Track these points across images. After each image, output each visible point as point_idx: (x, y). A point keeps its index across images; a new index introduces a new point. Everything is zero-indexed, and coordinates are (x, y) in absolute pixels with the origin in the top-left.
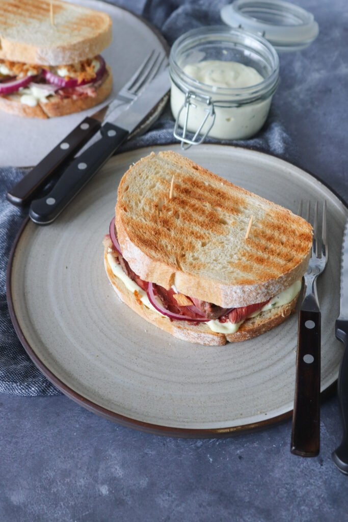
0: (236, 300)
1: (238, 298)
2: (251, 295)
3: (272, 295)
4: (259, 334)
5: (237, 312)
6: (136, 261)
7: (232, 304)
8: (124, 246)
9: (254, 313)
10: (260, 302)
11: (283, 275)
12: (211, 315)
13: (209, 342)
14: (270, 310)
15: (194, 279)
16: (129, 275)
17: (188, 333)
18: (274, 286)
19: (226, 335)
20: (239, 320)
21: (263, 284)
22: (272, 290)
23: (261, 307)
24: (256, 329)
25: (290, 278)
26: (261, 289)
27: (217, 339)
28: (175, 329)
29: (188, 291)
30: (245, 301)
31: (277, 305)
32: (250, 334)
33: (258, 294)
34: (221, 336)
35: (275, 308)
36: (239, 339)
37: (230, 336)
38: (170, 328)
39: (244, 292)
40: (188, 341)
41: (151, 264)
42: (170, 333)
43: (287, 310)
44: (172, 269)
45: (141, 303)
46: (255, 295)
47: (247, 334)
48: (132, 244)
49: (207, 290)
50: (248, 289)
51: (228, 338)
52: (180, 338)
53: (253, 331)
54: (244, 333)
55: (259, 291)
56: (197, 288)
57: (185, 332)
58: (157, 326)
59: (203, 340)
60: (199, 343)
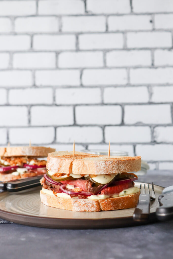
3: (121, 171)
4: (118, 208)
5: (105, 190)
6: (54, 165)
7: (100, 171)
8: (49, 164)
9: (114, 194)
10: (115, 173)
11: (125, 160)
12: (91, 189)
13: (91, 208)
14: (123, 196)
15: (81, 162)
16: (51, 190)
17: (80, 203)
18: (121, 166)
19: (100, 201)
20: (106, 193)
21: (116, 161)
22: (120, 168)
23: (118, 192)
24: (116, 201)
25: (130, 165)
26: (114, 164)
27: (95, 204)
28: (73, 202)
29: (78, 170)
30: (107, 170)
31: (127, 193)
32: (112, 203)
33: (113, 167)
34: (97, 201)
35: (126, 195)
36: (107, 207)
37: (102, 203)
38: (70, 203)
39: (106, 165)
40: (80, 211)
41: (61, 162)
42: (71, 210)
43: (133, 196)
44: (71, 160)
45: (56, 196)
46: (112, 167)
47: (111, 203)
48: (53, 158)
49: (88, 167)
50: (108, 163)
51: (101, 204)
52: (76, 210)
53: (114, 202)
54: (109, 200)
55: (114, 165)
56: (83, 167)
57: (78, 202)
58: (64, 208)
59: (87, 206)
60: (86, 210)
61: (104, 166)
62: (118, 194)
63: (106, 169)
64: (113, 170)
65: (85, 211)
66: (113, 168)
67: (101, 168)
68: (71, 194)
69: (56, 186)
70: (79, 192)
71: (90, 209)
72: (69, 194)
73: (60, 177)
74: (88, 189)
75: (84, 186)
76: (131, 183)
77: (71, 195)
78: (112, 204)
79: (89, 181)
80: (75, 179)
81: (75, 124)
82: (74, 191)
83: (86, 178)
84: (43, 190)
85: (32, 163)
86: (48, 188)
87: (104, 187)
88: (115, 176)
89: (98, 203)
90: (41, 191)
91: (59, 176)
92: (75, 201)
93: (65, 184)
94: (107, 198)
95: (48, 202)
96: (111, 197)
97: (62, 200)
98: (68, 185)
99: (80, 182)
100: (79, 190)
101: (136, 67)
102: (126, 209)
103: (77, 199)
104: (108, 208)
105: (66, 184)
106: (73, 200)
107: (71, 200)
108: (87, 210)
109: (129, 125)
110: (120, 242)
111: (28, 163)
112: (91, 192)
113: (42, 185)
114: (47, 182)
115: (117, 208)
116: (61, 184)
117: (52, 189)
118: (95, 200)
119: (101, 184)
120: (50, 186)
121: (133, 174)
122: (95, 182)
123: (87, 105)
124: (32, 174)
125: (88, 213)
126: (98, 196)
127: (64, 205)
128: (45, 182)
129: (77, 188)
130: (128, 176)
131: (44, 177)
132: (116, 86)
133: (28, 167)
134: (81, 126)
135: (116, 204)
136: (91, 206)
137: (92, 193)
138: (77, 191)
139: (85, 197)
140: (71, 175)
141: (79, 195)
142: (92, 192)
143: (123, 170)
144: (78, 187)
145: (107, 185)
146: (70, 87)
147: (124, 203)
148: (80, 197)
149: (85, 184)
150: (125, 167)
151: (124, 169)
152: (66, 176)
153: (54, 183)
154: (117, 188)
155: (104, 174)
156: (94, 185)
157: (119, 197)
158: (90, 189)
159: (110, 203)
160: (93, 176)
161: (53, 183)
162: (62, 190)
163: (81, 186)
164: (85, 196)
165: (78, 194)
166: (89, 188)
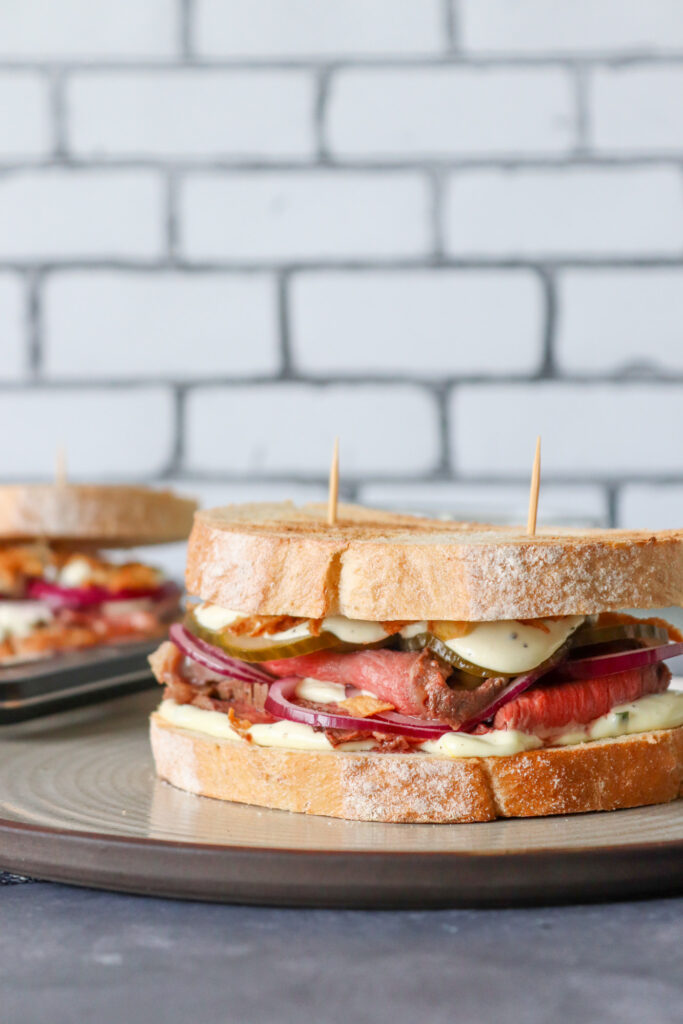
0: (505, 591)
1: (513, 584)
2: (547, 579)
3: (606, 604)
4: (588, 804)
5: (517, 703)
6: (236, 571)
7: (497, 604)
8: (205, 564)
9: (566, 728)
10: (574, 611)
11: (630, 543)
12: (444, 698)
13: (442, 803)
14: (613, 737)
15: (390, 554)
16: (217, 708)
17: (382, 773)
18: (608, 573)
19: (490, 764)
20: (525, 724)
21: (578, 548)
22: (604, 585)
23: (588, 719)
24: (578, 763)
25: (652, 569)
26: (572, 566)
27: (465, 779)
28: (345, 768)
29: (375, 599)
30: (531, 597)
31: (633, 725)
32: (559, 777)
33: (566, 580)
34: (476, 766)
35: (627, 734)
36: (531, 797)
37: (503, 773)
38: (328, 778)
39: (528, 569)
40: (382, 820)
41: (275, 553)
42: (331, 814)
43: (664, 738)
44: (330, 545)
45: (249, 738)
46: (559, 582)
47: (554, 773)
48: (227, 535)
49: (426, 579)
50: (536, 559)
51: (496, 783)
52: (358, 812)
53: (569, 767)
54: (543, 762)
55: (568, 570)
56: (400, 582)
57: (372, 771)
58: (292, 807)
59: (424, 793)
60: (415, 814)
61: (515, 573)
62: (587, 730)
63: (528, 589)
64: (565, 595)
65: (408, 821)
66: (566, 588)
67: (502, 587)
68: (334, 725)
69: (242, 690)
70: (374, 716)
71: (439, 809)
72: (319, 729)
73: (266, 635)
74: (426, 701)
75: (401, 685)
76: (655, 674)
77: (335, 734)
78: (557, 781)
79: (432, 659)
80: (351, 650)
81: (287, 374)
82: (346, 713)
83: (410, 645)
84: (169, 713)
85: (76, 574)
86: (194, 702)
87: (511, 688)
88: (569, 633)
89: (482, 774)
90: (154, 720)
91: (261, 631)
92: (359, 764)
93: (293, 675)
94: (531, 750)
95: (199, 775)
96: (548, 743)
97: (285, 758)
98: (309, 681)
99: (377, 667)
100: (374, 707)
101: (624, 60)
102: (630, 812)
103: (365, 755)
104: (536, 806)
105: (296, 676)
106: (345, 759)
107: (333, 758)
108: (420, 813)
109: (583, 380)
110: (643, 972)
111: (50, 573)
112: (443, 719)
113: (164, 685)
114: (190, 669)
115: (582, 806)
116: (272, 678)
117: (218, 702)
118: (469, 758)
119: (495, 674)
120: (208, 690)
121: (662, 624)
122: (462, 666)
123: (354, 266)
124: (79, 637)
125: (425, 830)
126: (478, 740)
127: (291, 788)
128: (178, 667)
129: (362, 697)
130: (638, 632)
131: (175, 642)
132: (510, 164)
133: (54, 601)
134: (322, 382)
135: (577, 780)
136: (443, 791)
137: (447, 722)
138: (367, 714)
139: (410, 743)
140: (327, 626)
141: (375, 734)
142: (448, 715)
143: (620, 596)
144: (369, 690)
145: (529, 679)
146: (257, 166)
147: (619, 774)
148: (382, 742)
149: (408, 675)
150: (627, 580)
151: (620, 591)
152: (301, 632)
153: (232, 670)
154: (582, 695)
155: (519, 616)
156: (458, 677)
157: (593, 745)
158: (440, 702)
159: (544, 779)
160: (454, 630)
161: (226, 673)
162: (282, 707)
163: (386, 683)
164: (411, 740)
165: (372, 726)
166: (431, 697)
